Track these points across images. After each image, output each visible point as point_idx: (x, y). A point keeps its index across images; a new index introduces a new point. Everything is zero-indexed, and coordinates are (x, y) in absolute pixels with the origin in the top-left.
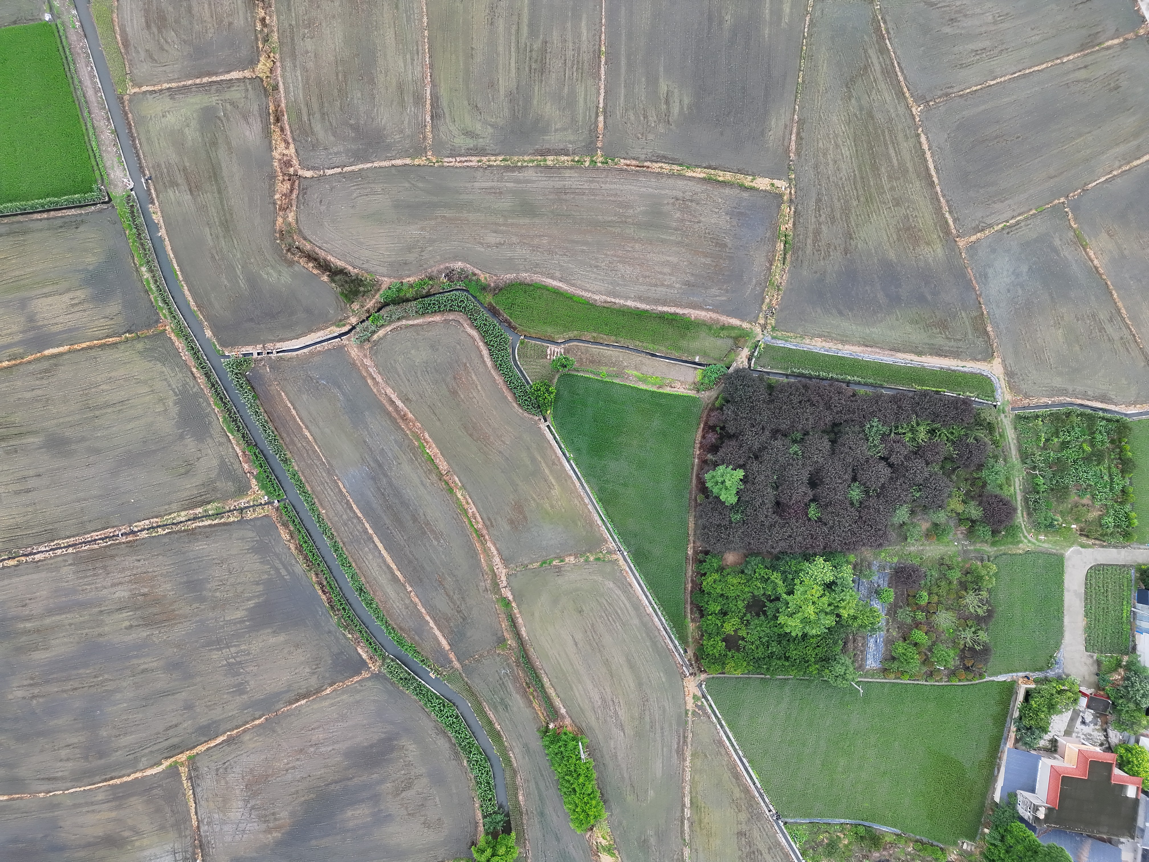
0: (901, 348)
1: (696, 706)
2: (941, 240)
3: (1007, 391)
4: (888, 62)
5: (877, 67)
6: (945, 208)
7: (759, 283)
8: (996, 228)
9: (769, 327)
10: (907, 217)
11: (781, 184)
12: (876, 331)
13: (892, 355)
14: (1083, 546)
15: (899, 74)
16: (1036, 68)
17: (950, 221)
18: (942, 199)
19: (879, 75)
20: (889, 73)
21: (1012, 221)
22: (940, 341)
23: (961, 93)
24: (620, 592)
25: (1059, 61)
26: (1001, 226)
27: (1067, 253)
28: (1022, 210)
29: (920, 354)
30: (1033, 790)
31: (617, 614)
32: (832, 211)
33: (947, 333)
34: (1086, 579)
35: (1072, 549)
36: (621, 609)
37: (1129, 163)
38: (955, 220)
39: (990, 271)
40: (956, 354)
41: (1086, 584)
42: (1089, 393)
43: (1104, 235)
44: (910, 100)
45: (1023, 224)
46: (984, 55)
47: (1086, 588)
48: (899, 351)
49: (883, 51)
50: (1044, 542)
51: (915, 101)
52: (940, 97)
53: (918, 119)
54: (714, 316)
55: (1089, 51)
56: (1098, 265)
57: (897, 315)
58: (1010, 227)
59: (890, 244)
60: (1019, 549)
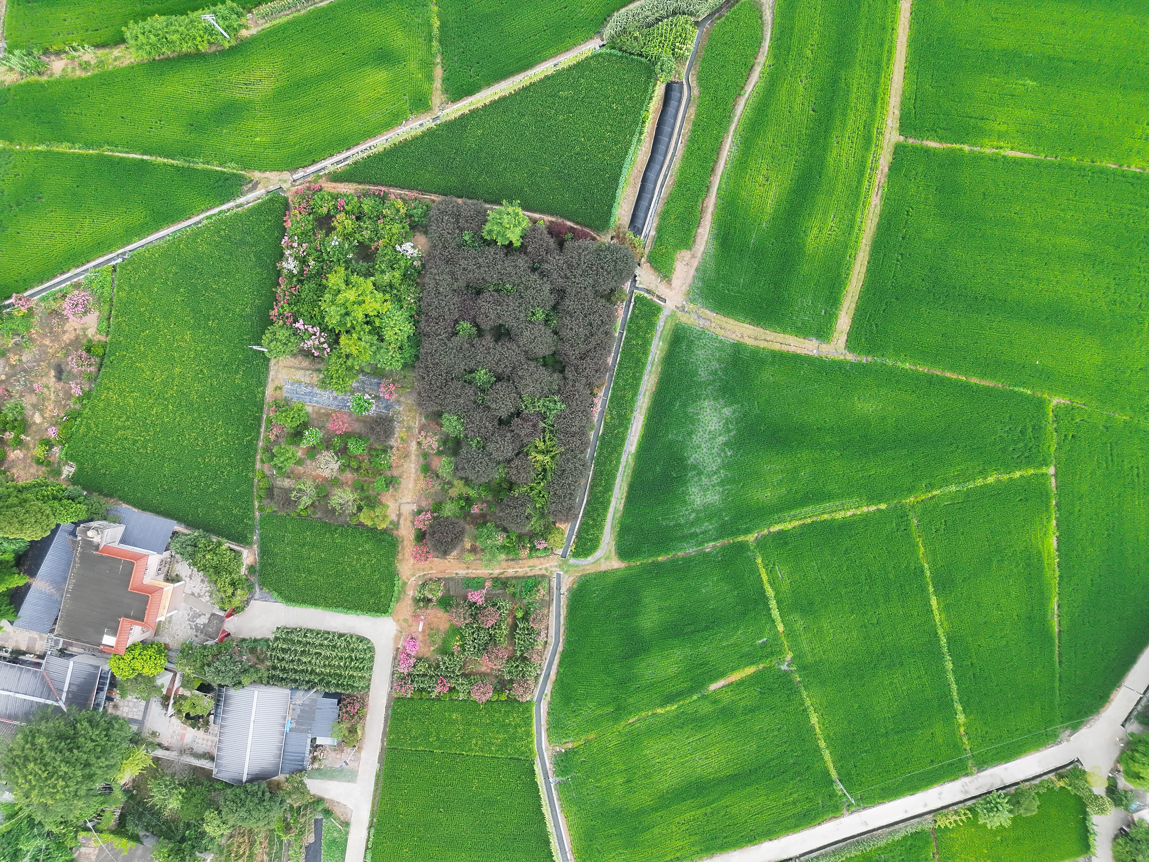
14: (396, 637)
30: (123, 541)
34: (359, 637)
35: (395, 627)
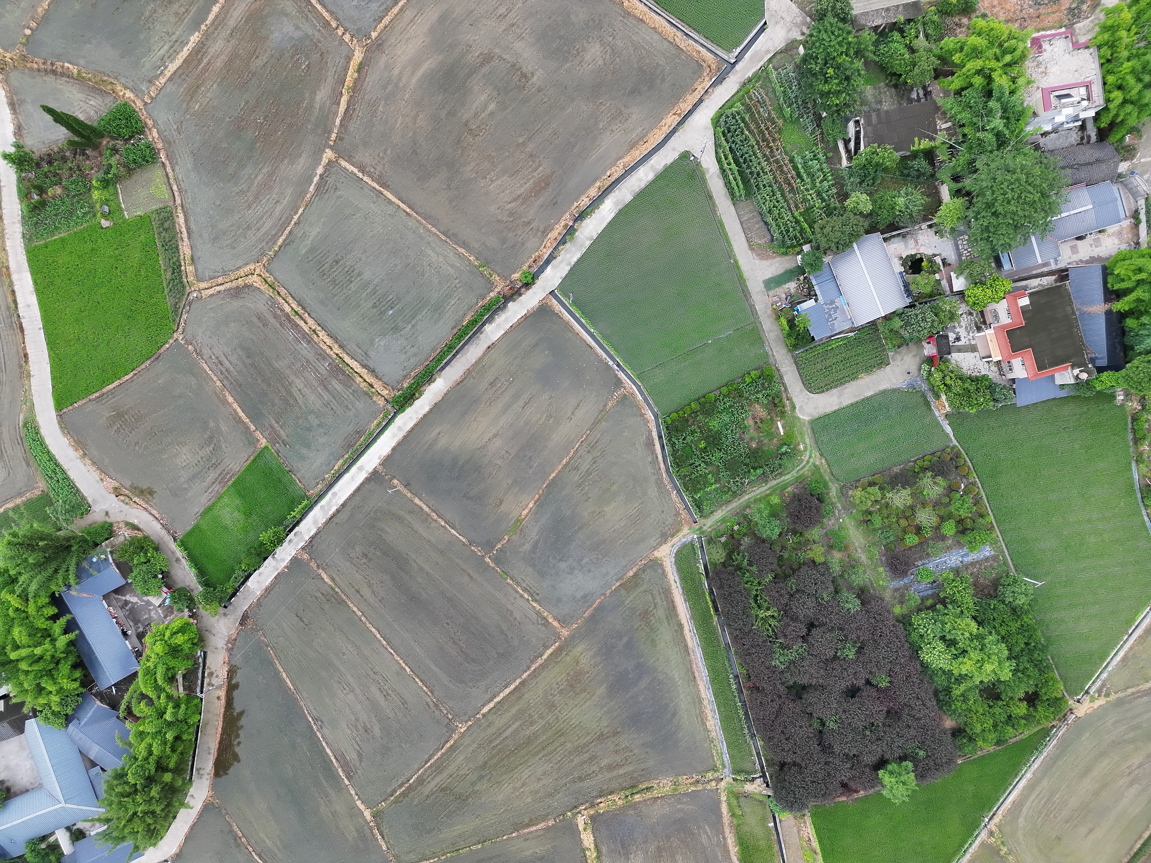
0: (683, 645)
1: (1099, 696)
2: (570, 651)
3: (680, 535)
4: (429, 771)
5: (437, 780)
6: (540, 661)
7: (679, 802)
8: (538, 607)
9: (716, 775)
10: (561, 692)
11: (581, 821)
12: (677, 675)
13: (693, 651)
14: (794, 407)
15: (436, 758)
16: (378, 636)
17: (549, 652)
18: (532, 669)
19: (445, 775)
20: (439, 768)
21: (526, 596)
22: (661, 613)
23: (429, 693)
24: (1024, 809)
25: (363, 618)
26: (535, 604)
27: (533, 534)
28: (512, 591)
29: (681, 626)
31: (1046, 803)
32: (585, 762)
33: (651, 609)
34: (823, 392)
35: (800, 416)
36: (1039, 802)
37: (428, 515)
38: (547, 648)
39: (579, 595)
40: (667, 593)
41: (827, 390)
42: (650, 459)
43: (503, 508)
44: (455, 736)
45: (524, 585)
46: (386, 687)
47: (831, 388)
48: (686, 646)
49: (421, 781)
50: (804, 443)
51: (453, 731)
52: (441, 711)
53: (470, 723)
54: (727, 830)
55: (343, 595)
56: (533, 501)
57: (654, 662)
58: (532, 596)
59: (591, 696)
60: (821, 463)
